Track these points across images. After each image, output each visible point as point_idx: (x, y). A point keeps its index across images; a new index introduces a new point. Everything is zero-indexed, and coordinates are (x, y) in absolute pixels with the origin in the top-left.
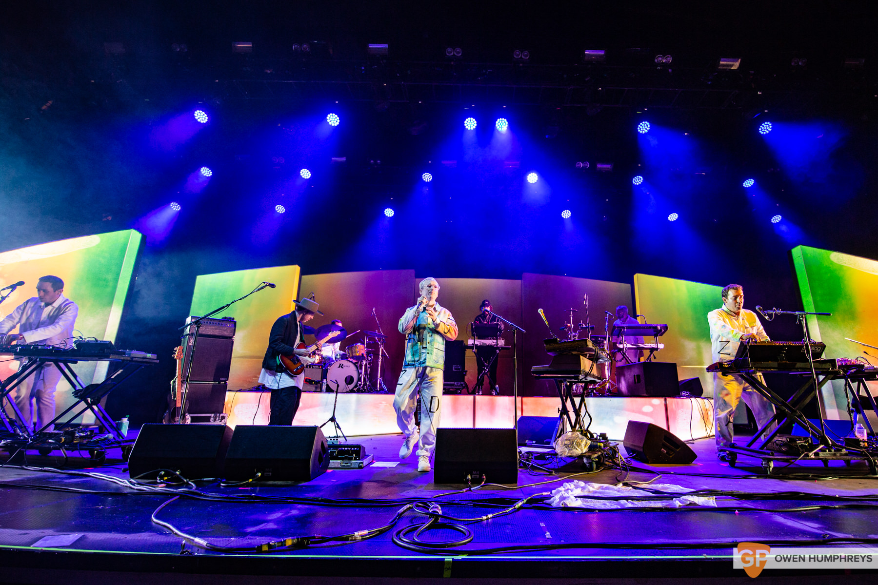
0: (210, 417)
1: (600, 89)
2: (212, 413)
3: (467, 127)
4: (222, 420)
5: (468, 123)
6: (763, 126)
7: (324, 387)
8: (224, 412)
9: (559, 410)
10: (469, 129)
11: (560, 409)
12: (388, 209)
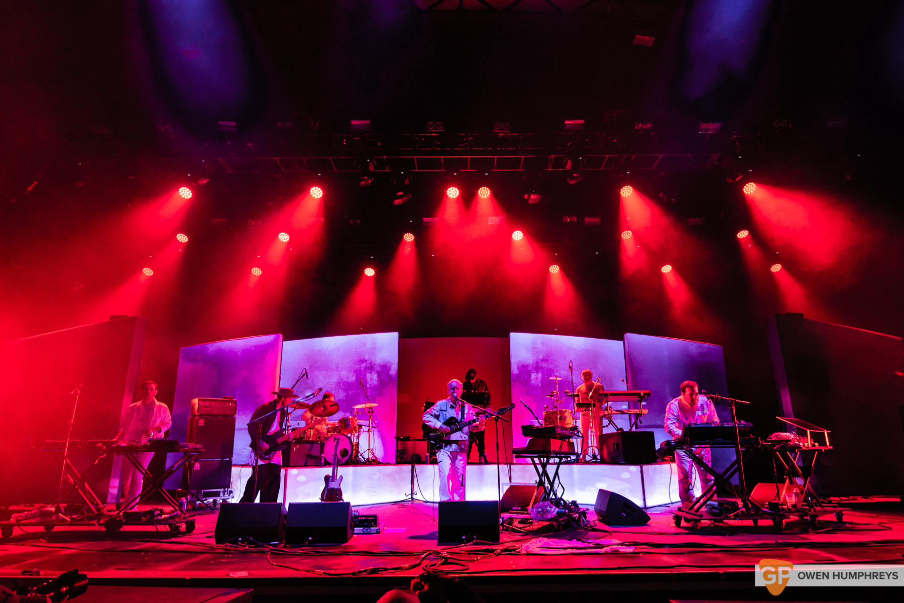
0: (219, 492)
1: (581, 158)
2: (221, 488)
3: (449, 196)
4: (230, 494)
5: (450, 192)
6: (747, 187)
7: (323, 460)
8: (231, 487)
9: (536, 482)
10: (452, 197)
11: (538, 481)
12: (368, 269)
